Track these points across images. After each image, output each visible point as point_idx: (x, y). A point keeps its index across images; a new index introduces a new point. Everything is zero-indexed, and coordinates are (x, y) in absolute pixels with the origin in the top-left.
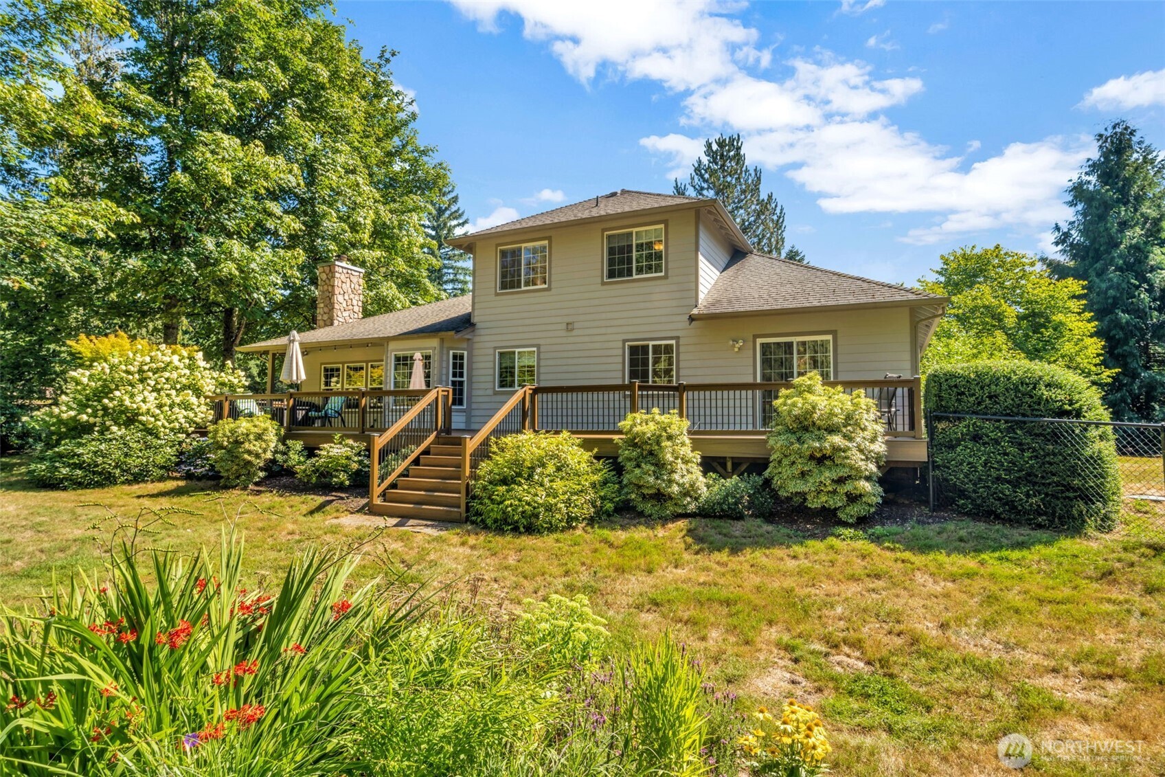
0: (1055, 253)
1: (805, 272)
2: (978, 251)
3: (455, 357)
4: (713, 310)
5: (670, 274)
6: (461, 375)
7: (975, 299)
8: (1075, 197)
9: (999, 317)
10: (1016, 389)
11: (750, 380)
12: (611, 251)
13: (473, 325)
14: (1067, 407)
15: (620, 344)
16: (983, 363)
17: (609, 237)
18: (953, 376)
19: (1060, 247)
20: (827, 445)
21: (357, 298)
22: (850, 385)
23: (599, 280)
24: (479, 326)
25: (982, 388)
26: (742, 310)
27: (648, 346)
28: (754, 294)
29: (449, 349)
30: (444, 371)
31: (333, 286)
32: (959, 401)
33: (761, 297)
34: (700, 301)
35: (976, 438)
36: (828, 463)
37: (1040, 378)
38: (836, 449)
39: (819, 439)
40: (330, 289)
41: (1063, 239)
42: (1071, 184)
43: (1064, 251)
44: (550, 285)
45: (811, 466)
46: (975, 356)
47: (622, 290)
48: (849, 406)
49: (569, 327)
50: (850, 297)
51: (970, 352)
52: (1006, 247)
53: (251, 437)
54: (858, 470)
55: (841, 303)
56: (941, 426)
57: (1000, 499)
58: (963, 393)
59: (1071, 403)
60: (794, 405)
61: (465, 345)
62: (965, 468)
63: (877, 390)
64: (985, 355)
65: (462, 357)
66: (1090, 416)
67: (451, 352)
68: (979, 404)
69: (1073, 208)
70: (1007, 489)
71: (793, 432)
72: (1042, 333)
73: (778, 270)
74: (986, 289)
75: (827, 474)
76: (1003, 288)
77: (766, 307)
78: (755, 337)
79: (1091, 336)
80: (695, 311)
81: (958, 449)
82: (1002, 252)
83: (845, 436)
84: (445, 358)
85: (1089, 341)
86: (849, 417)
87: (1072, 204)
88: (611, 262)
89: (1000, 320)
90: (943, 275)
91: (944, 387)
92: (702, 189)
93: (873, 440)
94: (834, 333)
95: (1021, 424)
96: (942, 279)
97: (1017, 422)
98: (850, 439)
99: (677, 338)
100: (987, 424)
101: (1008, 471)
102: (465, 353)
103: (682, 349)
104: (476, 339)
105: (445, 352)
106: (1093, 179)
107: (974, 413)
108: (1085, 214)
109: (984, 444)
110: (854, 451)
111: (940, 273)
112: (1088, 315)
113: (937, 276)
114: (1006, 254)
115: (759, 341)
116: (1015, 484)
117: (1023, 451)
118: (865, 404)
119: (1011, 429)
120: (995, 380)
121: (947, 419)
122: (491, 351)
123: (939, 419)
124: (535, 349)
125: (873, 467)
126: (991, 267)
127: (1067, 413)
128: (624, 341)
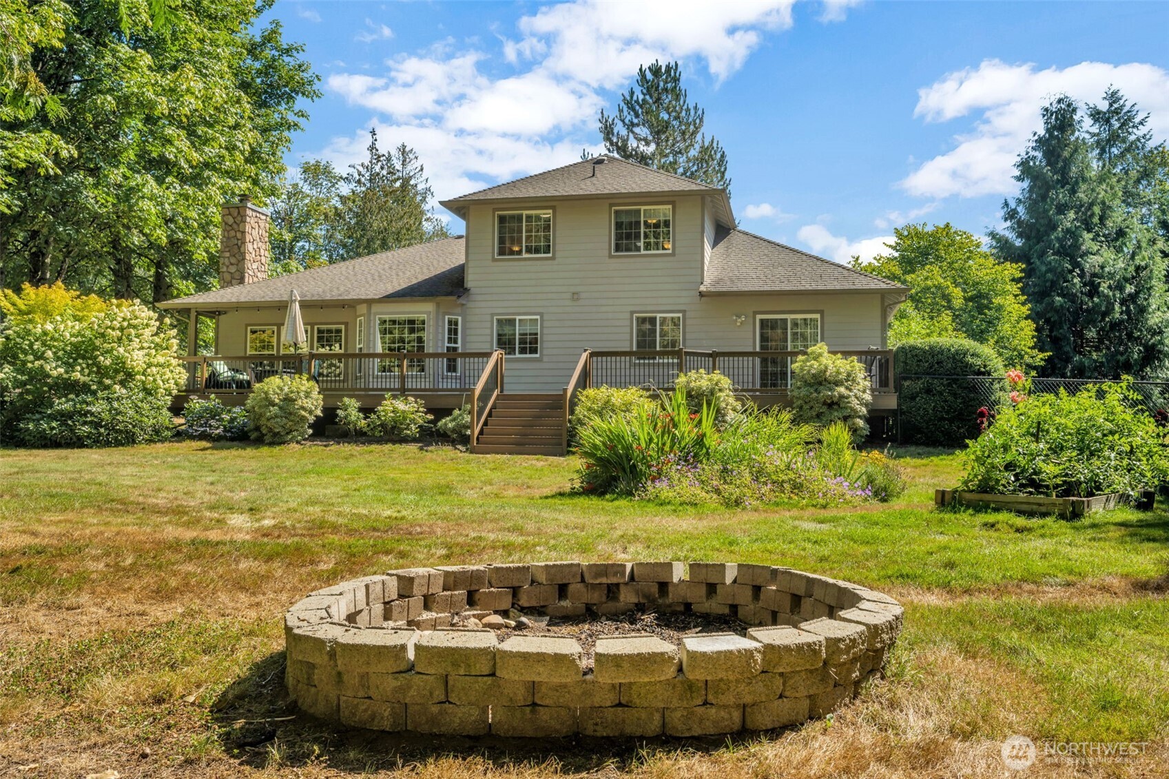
0: (1004, 228)
1: (791, 255)
2: (929, 229)
3: (450, 322)
4: (720, 288)
5: (677, 252)
6: (456, 342)
7: (926, 279)
8: (1023, 172)
9: (947, 298)
10: (954, 358)
11: (750, 349)
12: (619, 225)
13: (467, 290)
14: (982, 370)
15: (628, 315)
16: (934, 339)
17: (616, 212)
18: (913, 348)
19: (1008, 223)
20: (836, 393)
21: (264, 247)
22: (846, 354)
23: (606, 253)
24: (472, 291)
25: (933, 357)
26: (746, 289)
27: (655, 318)
28: (751, 274)
29: (445, 313)
30: (440, 337)
31: (243, 232)
32: (918, 365)
33: (758, 277)
34: (705, 279)
35: (928, 391)
36: (835, 407)
37: (968, 350)
38: (842, 397)
39: (830, 390)
40: (239, 235)
41: (1011, 215)
42: (1019, 159)
43: (1012, 228)
44: (554, 254)
45: (824, 409)
46: (928, 335)
47: (627, 264)
48: (848, 367)
49: (575, 296)
50: (836, 283)
51: (924, 332)
52: (955, 226)
53: (302, 394)
54: (855, 411)
55: (829, 288)
56: (906, 383)
57: (942, 432)
58: (921, 360)
59: (985, 366)
60: (811, 366)
61: (458, 310)
62: (921, 412)
63: (864, 357)
64: (935, 334)
65: (456, 324)
66: (995, 375)
67: (447, 317)
68: (931, 368)
69: (1020, 183)
70: (946, 425)
71: (810, 385)
72: (985, 315)
73: (766, 251)
74: (936, 269)
75: (836, 414)
76: (953, 269)
77: (766, 288)
78: (755, 313)
79: (1026, 318)
80: (702, 288)
81: (918, 399)
82: (952, 231)
83: (847, 388)
84: (440, 324)
85: (1023, 323)
86: (849, 375)
87: (1019, 179)
88: (619, 237)
89: (949, 301)
90: (897, 251)
91: (909, 356)
92: (633, 125)
93: (864, 392)
94: (822, 312)
95: (955, 381)
96: (896, 254)
97: (953, 380)
98: (850, 390)
99: (684, 312)
100: (935, 381)
101: (947, 412)
102: (460, 319)
103: (688, 322)
104: (470, 305)
105: (440, 317)
106: (1039, 154)
107: (928, 374)
108: (1031, 190)
109: (933, 395)
110: (853, 398)
111: (894, 248)
112: (1023, 298)
113: (891, 251)
114: (955, 232)
115: (759, 317)
116: (951, 421)
117: (956, 398)
118: (857, 367)
119: (949, 385)
120: (941, 352)
121: (910, 378)
122: (488, 318)
123: (905, 379)
124: (538, 317)
125: (864, 410)
126: (941, 246)
127: (983, 374)
128: (632, 313)
